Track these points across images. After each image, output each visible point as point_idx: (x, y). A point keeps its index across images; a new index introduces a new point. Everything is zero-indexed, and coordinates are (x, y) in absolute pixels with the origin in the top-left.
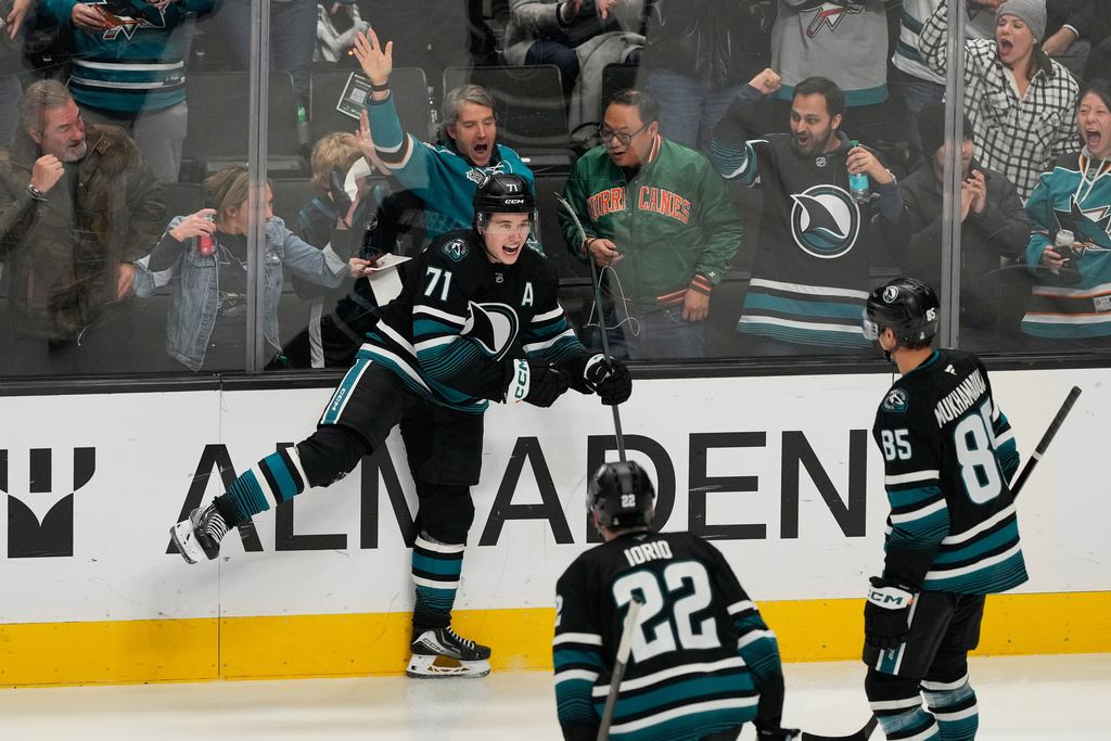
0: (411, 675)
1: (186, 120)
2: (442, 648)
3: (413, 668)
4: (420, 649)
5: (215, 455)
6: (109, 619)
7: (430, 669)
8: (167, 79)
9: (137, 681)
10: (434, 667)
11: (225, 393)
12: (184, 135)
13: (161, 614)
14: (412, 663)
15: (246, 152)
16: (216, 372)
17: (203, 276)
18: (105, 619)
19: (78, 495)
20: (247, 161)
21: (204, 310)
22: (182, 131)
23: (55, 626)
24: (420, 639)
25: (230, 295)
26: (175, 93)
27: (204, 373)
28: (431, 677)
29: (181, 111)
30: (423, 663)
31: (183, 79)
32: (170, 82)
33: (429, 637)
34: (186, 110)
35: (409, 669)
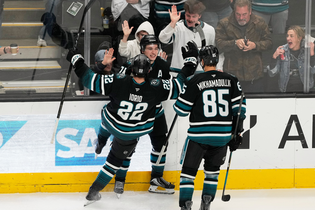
0: (150, 192)
1: (287, 14)
2: (159, 184)
3: (150, 189)
4: (152, 184)
5: (294, 118)
6: (260, 169)
7: (156, 190)
8: (283, 2)
9: (269, 188)
10: (157, 190)
11: (297, 99)
12: (287, 19)
13: (276, 167)
14: (150, 188)
15: (305, 24)
16: (295, 92)
17: (285, 64)
18: (259, 168)
19: (251, 130)
20: (305, 27)
21: (286, 75)
22: (286, 18)
23: (244, 171)
24: (153, 180)
25: (294, 70)
26: (285, 6)
27: (287, 93)
28: (156, 192)
29: (286, 12)
30: (153, 188)
31: (288, 2)
32: (284, 3)
33: (155, 180)
34: (288, 11)
35: (149, 189)
